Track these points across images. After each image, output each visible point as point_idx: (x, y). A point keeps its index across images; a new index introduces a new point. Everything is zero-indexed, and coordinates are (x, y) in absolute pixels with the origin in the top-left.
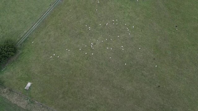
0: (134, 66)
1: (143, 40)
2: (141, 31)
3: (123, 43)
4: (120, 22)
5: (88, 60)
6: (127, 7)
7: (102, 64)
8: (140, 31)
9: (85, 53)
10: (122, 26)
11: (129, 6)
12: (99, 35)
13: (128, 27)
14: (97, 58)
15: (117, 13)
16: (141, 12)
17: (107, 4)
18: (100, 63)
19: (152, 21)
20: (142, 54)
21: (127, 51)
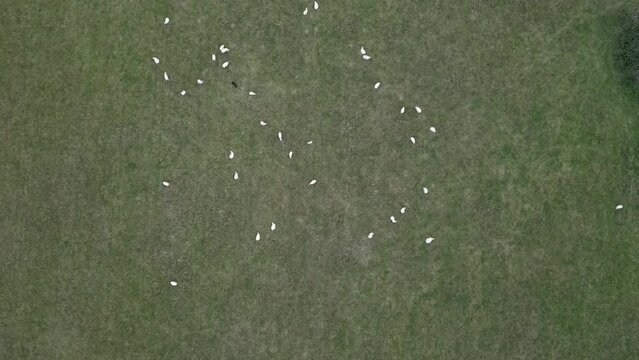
0: (185, 332)
1: (366, 327)
2: (426, 296)
3: (300, 220)
4: (426, 156)
5: (125, 90)
6: (556, 153)
7: (133, 166)
8: (425, 290)
9: (152, 54)
10: (406, 174)
11: (573, 162)
12: (291, 76)
13: (414, 209)
14: (154, 123)
15: (483, 110)
16: (569, 248)
17: (525, 29)
18: (133, 153)
19: (534, 334)
20: (273, 349)
21: (255, 261)
